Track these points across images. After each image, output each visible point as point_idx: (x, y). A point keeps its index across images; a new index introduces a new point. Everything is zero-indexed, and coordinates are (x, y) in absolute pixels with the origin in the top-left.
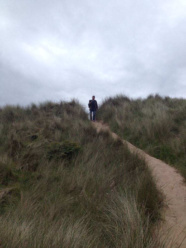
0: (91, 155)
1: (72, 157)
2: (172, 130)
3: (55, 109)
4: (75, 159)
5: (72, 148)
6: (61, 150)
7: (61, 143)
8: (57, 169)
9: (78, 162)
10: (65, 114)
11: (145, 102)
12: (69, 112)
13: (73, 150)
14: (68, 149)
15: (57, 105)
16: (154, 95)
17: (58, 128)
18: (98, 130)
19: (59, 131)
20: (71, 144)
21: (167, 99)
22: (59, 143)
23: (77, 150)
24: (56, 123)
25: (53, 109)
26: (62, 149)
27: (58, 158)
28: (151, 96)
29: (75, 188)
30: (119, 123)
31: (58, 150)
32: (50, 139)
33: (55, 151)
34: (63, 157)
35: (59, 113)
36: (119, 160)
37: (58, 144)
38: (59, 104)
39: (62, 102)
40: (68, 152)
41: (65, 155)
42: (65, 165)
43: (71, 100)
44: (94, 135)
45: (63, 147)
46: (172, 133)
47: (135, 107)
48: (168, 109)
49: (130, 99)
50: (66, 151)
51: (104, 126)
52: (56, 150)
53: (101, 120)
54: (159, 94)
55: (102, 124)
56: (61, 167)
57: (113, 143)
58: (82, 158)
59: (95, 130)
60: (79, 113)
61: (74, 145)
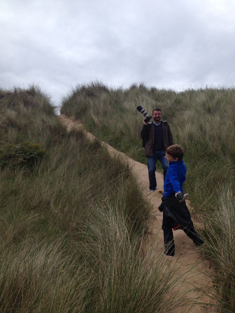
0: (60, 161)
1: (34, 163)
3: (6, 99)
4: (39, 166)
5: (34, 152)
6: (18, 155)
7: (18, 146)
8: (14, 179)
9: (43, 170)
10: (22, 106)
11: (127, 93)
12: (26, 103)
13: (36, 155)
14: (28, 153)
15: (9, 94)
16: (138, 85)
18: (69, 129)
20: (32, 146)
21: (153, 90)
22: (14, 145)
23: (41, 155)
24: (8, 119)
25: (4, 98)
26: (19, 153)
27: (14, 166)
28: (134, 86)
29: (40, 202)
30: (96, 120)
31: (14, 154)
33: (10, 157)
34: (22, 164)
35: (13, 105)
36: (97, 166)
37: (13, 147)
38: (13, 91)
39: (16, 89)
40: (28, 158)
41: (23, 162)
42: (24, 174)
43: (29, 88)
44: (63, 135)
45: (21, 150)
47: (115, 100)
49: (109, 89)
50: (25, 157)
51: (76, 123)
52: (10, 155)
53: (72, 115)
54: (144, 84)
55: (74, 121)
56: (19, 177)
57: (88, 146)
58: (48, 165)
59: (65, 129)
60: (41, 105)
61: (37, 148)
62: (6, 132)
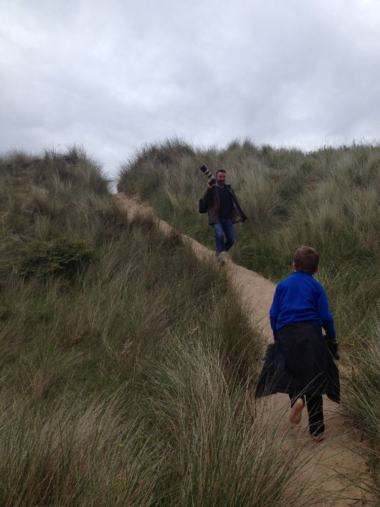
0: (117, 267)
1: (75, 271)
2: (275, 214)
3: (32, 169)
4: (84, 275)
5: (75, 253)
6: (51, 258)
7: (50, 243)
8: (45, 297)
9: (90, 281)
10: (57, 180)
11: (223, 156)
12: (64, 176)
13: (78, 258)
14: (66, 255)
15: (37, 161)
16: (241, 143)
17: (41, 211)
18: (131, 216)
19: (44, 218)
20: (73, 244)
21: (266, 150)
22: (45, 243)
23: (86, 258)
24: (36, 201)
25: (28, 168)
26: (53, 255)
27: (45, 275)
28: (235, 144)
29: (86, 333)
30: (174, 200)
31: (44, 257)
32: (24, 235)
33: (38, 262)
34: (57, 272)
35: (43, 178)
36: (176, 274)
37: (43, 245)
38: (42, 157)
39: (47, 154)
40: (67, 262)
41: (59, 269)
42: (61, 289)
43: (68, 151)
44: (122, 225)
45: (55, 251)
46: (277, 219)
48: (267, 170)
49: (195, 151)
50: (62, 261)
51: (142, 206)
52: (39, 258)
53: (135, 193)
54: (252, 141)
55: (138, 203)
56: (53, 293)
57: (162, 242)
58: (98, 275)
59: (124, 215)
60: (87, 177)
61: (80, 247)
62: (33, 222)
